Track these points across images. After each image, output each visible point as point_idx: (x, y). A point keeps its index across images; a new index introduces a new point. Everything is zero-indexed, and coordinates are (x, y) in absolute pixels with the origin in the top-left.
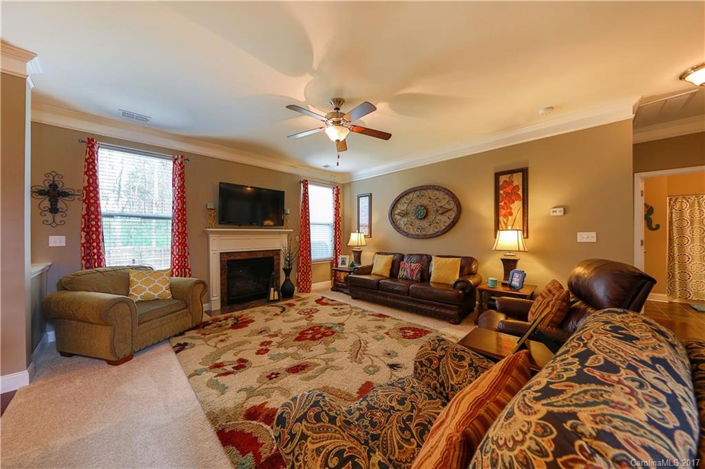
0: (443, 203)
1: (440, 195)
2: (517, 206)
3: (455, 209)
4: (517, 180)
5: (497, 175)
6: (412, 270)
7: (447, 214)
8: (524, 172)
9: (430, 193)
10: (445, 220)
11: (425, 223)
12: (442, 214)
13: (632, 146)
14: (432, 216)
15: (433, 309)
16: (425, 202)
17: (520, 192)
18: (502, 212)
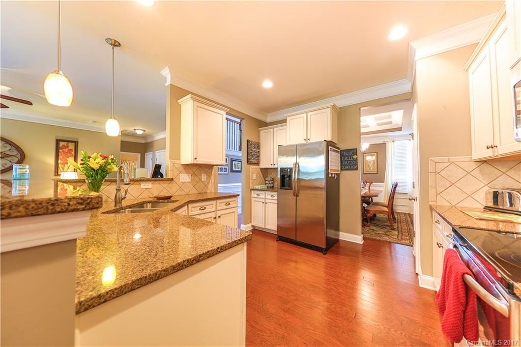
3: (19, 155)
4: (71, 146)
5: (58, 141)
8: (76, 142)
13: (120, 142)
17: (73, 153)
18: (61, 162)
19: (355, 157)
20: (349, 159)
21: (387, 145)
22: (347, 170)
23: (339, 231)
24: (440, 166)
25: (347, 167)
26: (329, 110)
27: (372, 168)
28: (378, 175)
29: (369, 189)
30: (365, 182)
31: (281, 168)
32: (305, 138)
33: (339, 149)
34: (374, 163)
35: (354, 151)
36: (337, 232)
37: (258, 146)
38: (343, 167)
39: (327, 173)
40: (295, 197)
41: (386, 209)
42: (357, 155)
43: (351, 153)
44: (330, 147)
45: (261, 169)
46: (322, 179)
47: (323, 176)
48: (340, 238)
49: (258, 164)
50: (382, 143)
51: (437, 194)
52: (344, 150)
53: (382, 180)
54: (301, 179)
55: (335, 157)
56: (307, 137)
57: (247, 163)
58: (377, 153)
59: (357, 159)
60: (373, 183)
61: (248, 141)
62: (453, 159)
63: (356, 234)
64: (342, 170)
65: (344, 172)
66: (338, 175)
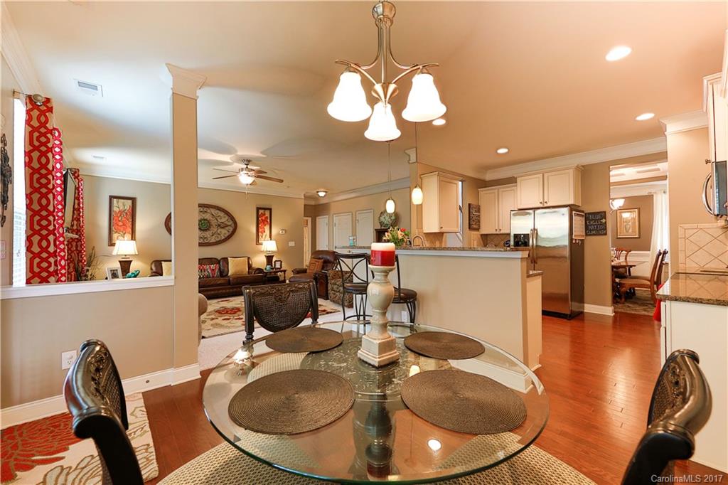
0: (223, 220)
1: (222, 214)
2: (267, 228)
3: (233, 225)
4: (267, 213)
5: (258, 209)
6: (213, 270)
7: (227, 228)
8: (270, 210)
9: (213, 211)
10: (224, 233)
11: (208, 234)
12: (222, 228)
13: (303, 206)
14: (214, 229)
15: (228, 291)
16: (207, 216)
17: (269, 220)
18: (260, 230)
19: (604, 221)
20: (595, 222)
21: (654, 198)
22: (594, 235)
23: (583, 303)
24: (689, 233)
25: (594, 232)
26: (571, 171)
27: (630, 231)
28: (642, 240)
29: (626, 259)
30: (619, 250)
31: (515, 235)
32: (541, 201)
33: (583, 212)
34: (634, 223)
35: (603, 215)
36: (581, 305)
37: (478, 209)
38: (589, 231)
39: (571, 239)
40: (533, 265)
41: (649, 283)
42: (605, 219)
43: (599, 217)
44: (574, 212)
45: (482, 235)
46: (566, 246)
47: (566, 242)
48: (585, 311)
49: (478, 229)
50: (646, 194)
51: (687, 257)
52: (589, 214)
53: (646, 246)
54: (540, 246)
55: (579, 222)
56: (543, 199)
57: (469, 228)
58: (639, 209)
59: (606, 223)
60: (632, 252)
61: (469, 205)
62: (701, 226)
63: (604, 305)
64: (586, 235)
65: (589, 237)
66: (582, 240)
